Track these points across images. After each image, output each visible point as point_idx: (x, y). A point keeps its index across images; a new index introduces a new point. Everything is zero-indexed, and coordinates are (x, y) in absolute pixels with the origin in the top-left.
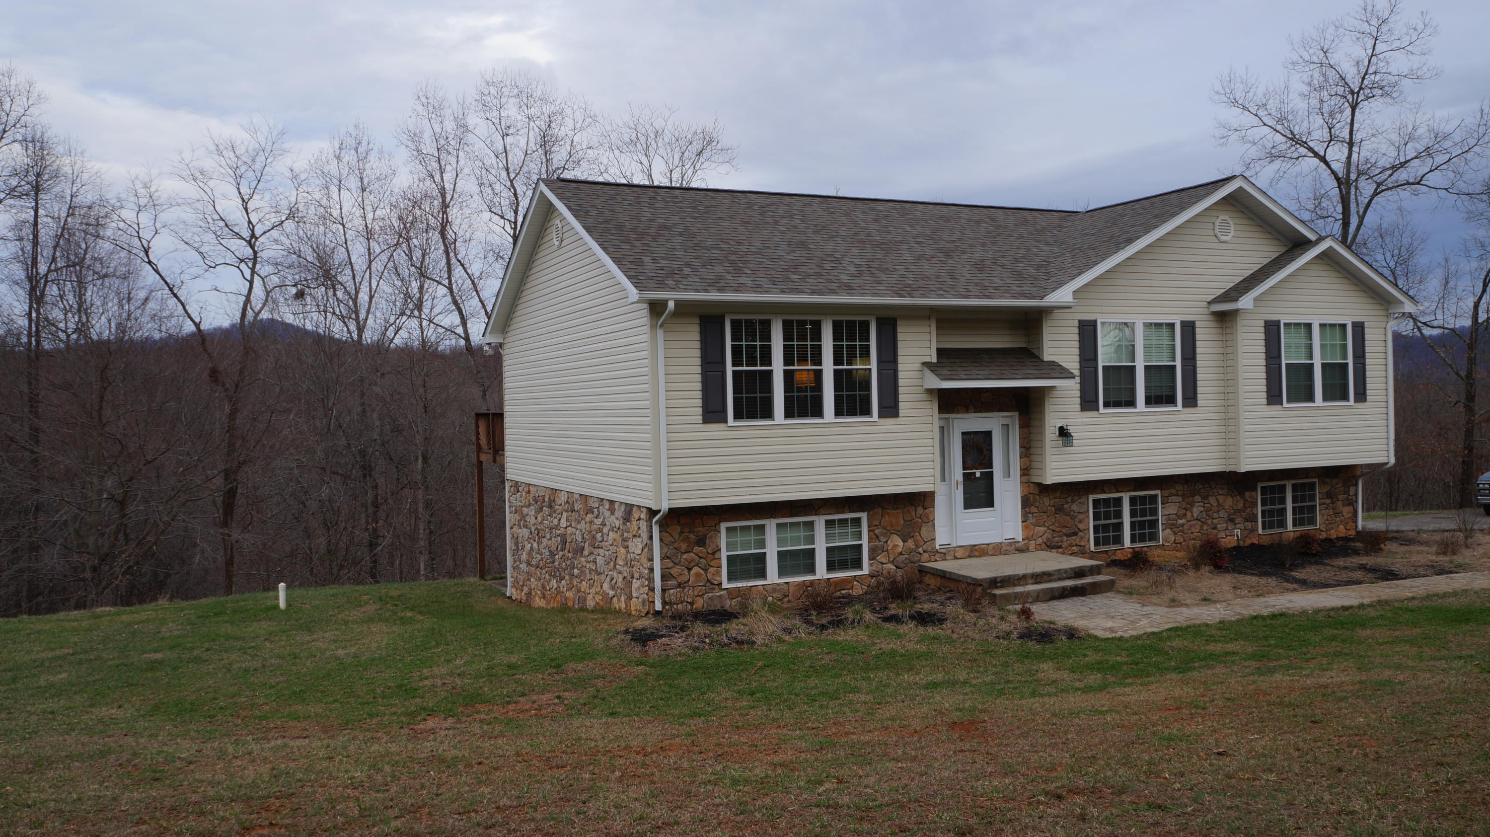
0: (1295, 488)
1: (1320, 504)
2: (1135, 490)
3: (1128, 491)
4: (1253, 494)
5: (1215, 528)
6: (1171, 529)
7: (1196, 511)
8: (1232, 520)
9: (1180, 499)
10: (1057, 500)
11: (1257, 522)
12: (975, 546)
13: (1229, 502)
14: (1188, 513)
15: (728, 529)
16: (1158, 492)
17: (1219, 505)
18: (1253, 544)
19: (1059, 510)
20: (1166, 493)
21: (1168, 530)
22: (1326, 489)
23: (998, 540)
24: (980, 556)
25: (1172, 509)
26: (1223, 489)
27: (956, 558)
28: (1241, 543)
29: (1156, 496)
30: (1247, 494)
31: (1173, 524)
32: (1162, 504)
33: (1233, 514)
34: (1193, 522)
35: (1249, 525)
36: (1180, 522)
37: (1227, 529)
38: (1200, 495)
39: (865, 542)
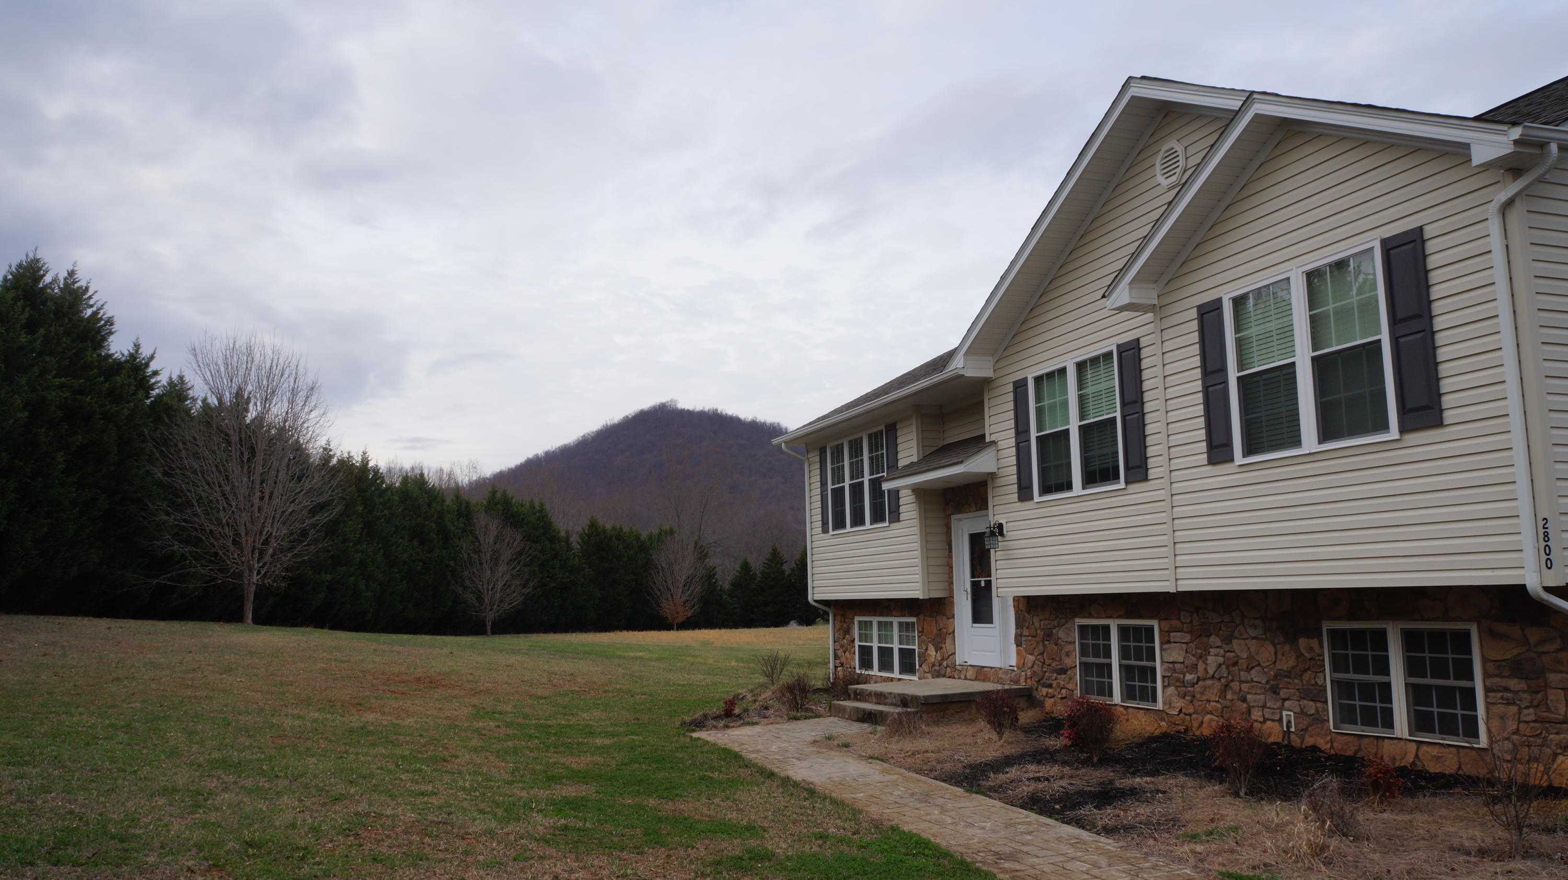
0: (1411, 641)
1: (1487, 690)
2: (1128, 617)
3: (1119, 617)
4: (1314, 643)
5: (1244, 700)
6: (1177, 687)
7: (1212, 661)
8: (1275, 691)
9: (1187, 638)
10: (1047, 622)
11: (1326, 702)
12: (984, 667)
13: (1266, 653)
14: (1201, 666)
15: (860, 622)
16: (1155, 623)
17: (1250, 657)
18: (1314, 748)
19: (1048, 635)
20: (1166, 625)
21: (1171, 690)
22: (1505, 651)
23: (997, 664)
24: (983, 681)
25: (1176, 654)
26: (1255, 627)
27: (966, 679)
28: (1296, 741)
29: (1150, 630)
30: (1303, 642)
31: (1178, 680)
32: (1162, 643)
33: (1275, 677)
34: (1209, 682)
35: (1311, 707)
36: (1189, 677)
37: (1264, 706)
38: (1217, 635)
39: (916, 647)
